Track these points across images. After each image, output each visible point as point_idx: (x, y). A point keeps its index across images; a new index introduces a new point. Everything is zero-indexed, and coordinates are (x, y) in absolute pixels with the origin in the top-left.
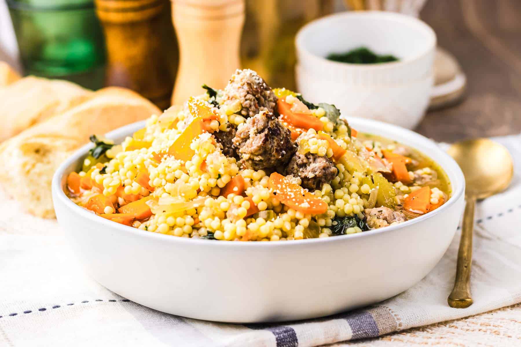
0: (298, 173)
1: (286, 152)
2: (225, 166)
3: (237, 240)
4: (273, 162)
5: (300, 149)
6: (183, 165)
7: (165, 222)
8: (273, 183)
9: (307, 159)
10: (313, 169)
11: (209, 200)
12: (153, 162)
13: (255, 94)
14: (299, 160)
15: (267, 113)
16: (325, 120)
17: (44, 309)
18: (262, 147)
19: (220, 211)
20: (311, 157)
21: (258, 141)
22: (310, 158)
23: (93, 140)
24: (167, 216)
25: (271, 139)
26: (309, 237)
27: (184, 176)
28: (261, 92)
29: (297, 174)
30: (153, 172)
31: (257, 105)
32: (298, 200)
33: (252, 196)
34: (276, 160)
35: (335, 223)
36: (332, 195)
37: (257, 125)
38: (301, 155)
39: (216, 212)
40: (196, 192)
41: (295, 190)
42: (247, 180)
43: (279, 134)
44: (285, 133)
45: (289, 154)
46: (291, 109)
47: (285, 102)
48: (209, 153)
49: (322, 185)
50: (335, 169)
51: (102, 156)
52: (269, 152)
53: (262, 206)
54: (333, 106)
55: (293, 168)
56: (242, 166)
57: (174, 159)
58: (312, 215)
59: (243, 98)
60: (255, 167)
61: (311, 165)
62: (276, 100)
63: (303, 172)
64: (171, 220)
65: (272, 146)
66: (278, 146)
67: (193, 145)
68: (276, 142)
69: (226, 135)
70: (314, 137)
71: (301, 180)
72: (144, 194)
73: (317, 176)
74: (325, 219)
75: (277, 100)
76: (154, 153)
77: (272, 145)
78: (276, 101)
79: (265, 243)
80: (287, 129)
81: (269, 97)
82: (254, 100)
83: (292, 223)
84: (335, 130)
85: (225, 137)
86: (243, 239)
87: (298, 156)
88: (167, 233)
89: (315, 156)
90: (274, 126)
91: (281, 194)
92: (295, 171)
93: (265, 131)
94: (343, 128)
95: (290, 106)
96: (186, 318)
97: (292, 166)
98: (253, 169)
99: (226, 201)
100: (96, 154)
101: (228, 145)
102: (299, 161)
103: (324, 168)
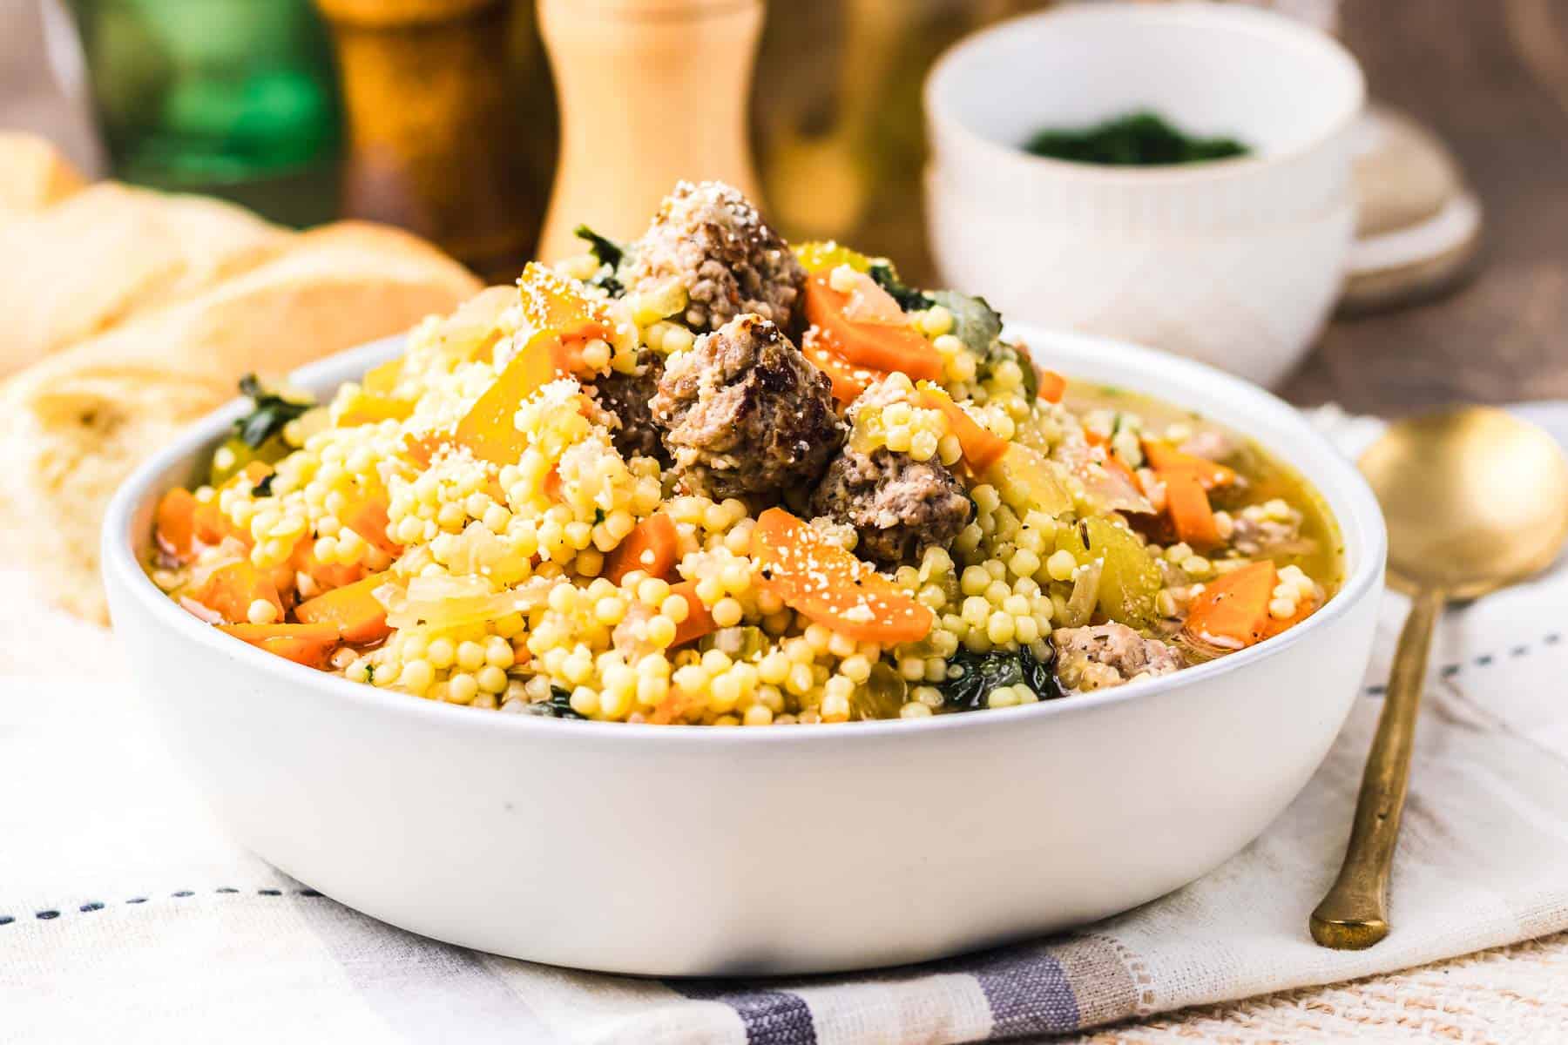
0: (848, 510)
1: (809, 443)
2: (616, 486)
3: (637, 721)
4: (769, 475)
5: (856, 438)
6: (492, 479)
7: (424, 655)
8: (765, 540)
9: (877, 469)
10: (894, 499)
11: (562, 590)
12: (404, 465)
13: (730, 259)
14: (852, 470)
15: (754, 322)
16: (947, 345)
18: (735, 427)
19: (593, 627)
20: (890, 461)
21: (722, 410)
22: (886, 467)
23: (248, 389)
24: (432, 637)
25: (765, 404)
26: (870, 713)
27: (494, 512)
28: (751, 255)
29: (844, 514)
30: (401, 495)
31: (736, 294)
32: (839, 597)
33: (698, 581)
34: (778, 471)
35: (958, 671)
36: (953, 582)
37: (723, 358)
38: (857, 455)
39: (581, 629)
40: (525, 564)
41: (832, 566)
42: (686, 531)
43: (793, 389)
44: (812, 384)
45: (823, 449)
46: (846, 310)
47: (827, 287)
48: (571, 443)
49: (923, 550)
50: (962, 504)
51: (273, 441)
52: (758, 445)
53: (725, 612)
54: (981, 300)
55: (834, 495)
56: (678, 484)
57: (471, 459)
58: (881, 644)
59: (692, 273)
60: (714, 489)
61: (887, 487)
62: (799, 279)
63: (864, 508)
64: (441, 651)
65: (767, 426)
66: (784, 425)
67: (523, 418)
68: (779, 412)
69: (635, 388)
70: (902, 400)
71: (855, 533)
72: (374, 566)
73: (906, 522)
74: (926, 660)
75: (805, 279)
76: (409, 438)
77: (766, 422)
78: (799, 282)
79: (725, 731)
80: (818, 372)
81: (778, 270)
82: (727, 279)
83: (819, 668)
84: (984, 376)
85: (629, 393)
86: (656, 716)
87: (849, 460)
88: (427, 694)
89: (902, 461)
90: (775, 364)
91: (786, 577)
92: (839, 506)
93: (746, 377)
94: (1009, 371)
95: (843, 298)
96: (491, 956)
97: (829, 490)
98: (707, 497)
99: (615, 596)
100: (253, 434)
101: (639, 417)
102: (851, 475)
103: (928, 499)
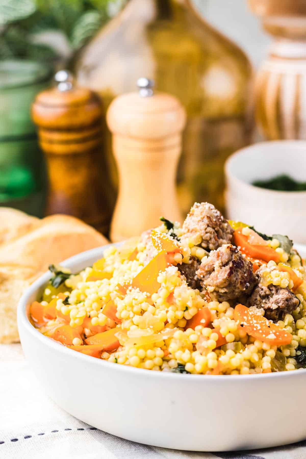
0: (261, 304)
1: (250, 284)
2: (192, 299)
3: (209, 374)
4: (237, 294)
5: (263, 281)
6: (149, 298)
7: (136, 355)
8: (239, 314)
9: (269, 291)
10: (276, 300)
11: (178, 333)
12: (118, 294)
13: (214, 227)
14: (262, 291)
15: (231, 247)
16: (280, 251)
17: (16, 440)
18: (227, 280)
19: (189, 344)
20: (274, 288)
21: (223, 274)
22: (272, 290)
23: (52, 269)
24: (138, 349)
25: (236, 272)
26: (277, 368)
27: (151, 307)
28: (220, 225)
29: (259, 306)
30: (120, 304)
31: (216, 237)
32: (264, 331)
33: (220, 328)
34: (239, 293)
35: (299, 353)
36: (294, 325)
37: (222, 258)
38: (263, 286)
39: (185, 344)
40: (163, 324)
41: (260, 322)
42: (213, 312)
43: (243, 267)
44: (248, 265)
45: (253, 286)
46: (249, 241)
47: (241, 234)
48: (176, 286)
49: (285, 315)
50: (297, 301)
51: (62, 285)
52: (234, 285)
53: (230, 337)
54: (287, 237)
55: (256, 299)
56: (205, 297)
57: (139, 291)
58: (277, 346)
59: (203, 231)
60: (219, 299)
61: (274, 296)
62: (232, 232)
63: (266, 303)
64: (142, 353)
65: (237, 279)
66: (242, 278)
67: (160, 278)
68: (240, 275)
69: (188, 267)
70: (275, 269)
71: (264, 311)
72: (111, 325)
73: (280, 307)
74: (290, 350)
75: (234, 232)
76: (119, 285)
77: (236, 278)
78: (232, 233)
79: (235, 376)
80: (249, 261)
81: (227, 229)
82: (214, 233)
83: (259, 354)
84: (289, 260)
85: (187, 269)
86: (215, 371)
87: (260, 288)
88: (137, 367)
89: (278, 288)
90: (237, 259)
91: (248, 326)
92: (258, 303)
93: (229, 264)
94: (296, 258)
95: (247, 237)
96: (155, 447)
97: (255, 298)
98: (217, 301)
99: (194, 333)
100: (56, 284)
101: (190, 276)
102: (261, 293)
103: (287, 300)
